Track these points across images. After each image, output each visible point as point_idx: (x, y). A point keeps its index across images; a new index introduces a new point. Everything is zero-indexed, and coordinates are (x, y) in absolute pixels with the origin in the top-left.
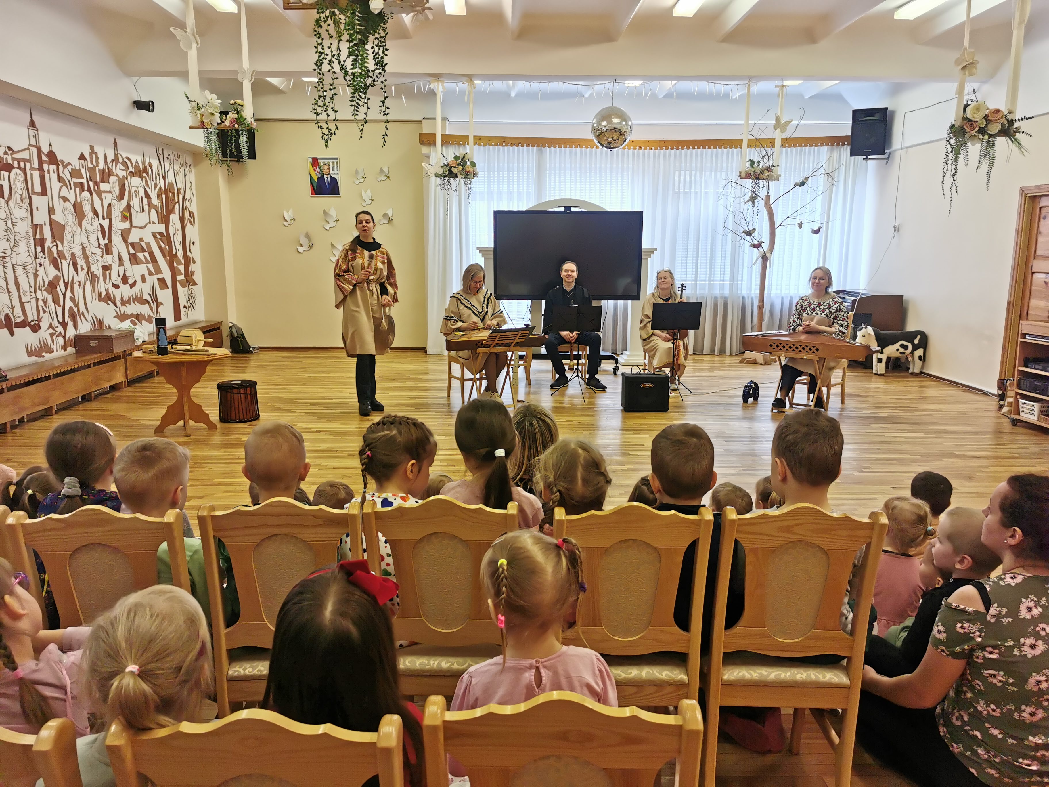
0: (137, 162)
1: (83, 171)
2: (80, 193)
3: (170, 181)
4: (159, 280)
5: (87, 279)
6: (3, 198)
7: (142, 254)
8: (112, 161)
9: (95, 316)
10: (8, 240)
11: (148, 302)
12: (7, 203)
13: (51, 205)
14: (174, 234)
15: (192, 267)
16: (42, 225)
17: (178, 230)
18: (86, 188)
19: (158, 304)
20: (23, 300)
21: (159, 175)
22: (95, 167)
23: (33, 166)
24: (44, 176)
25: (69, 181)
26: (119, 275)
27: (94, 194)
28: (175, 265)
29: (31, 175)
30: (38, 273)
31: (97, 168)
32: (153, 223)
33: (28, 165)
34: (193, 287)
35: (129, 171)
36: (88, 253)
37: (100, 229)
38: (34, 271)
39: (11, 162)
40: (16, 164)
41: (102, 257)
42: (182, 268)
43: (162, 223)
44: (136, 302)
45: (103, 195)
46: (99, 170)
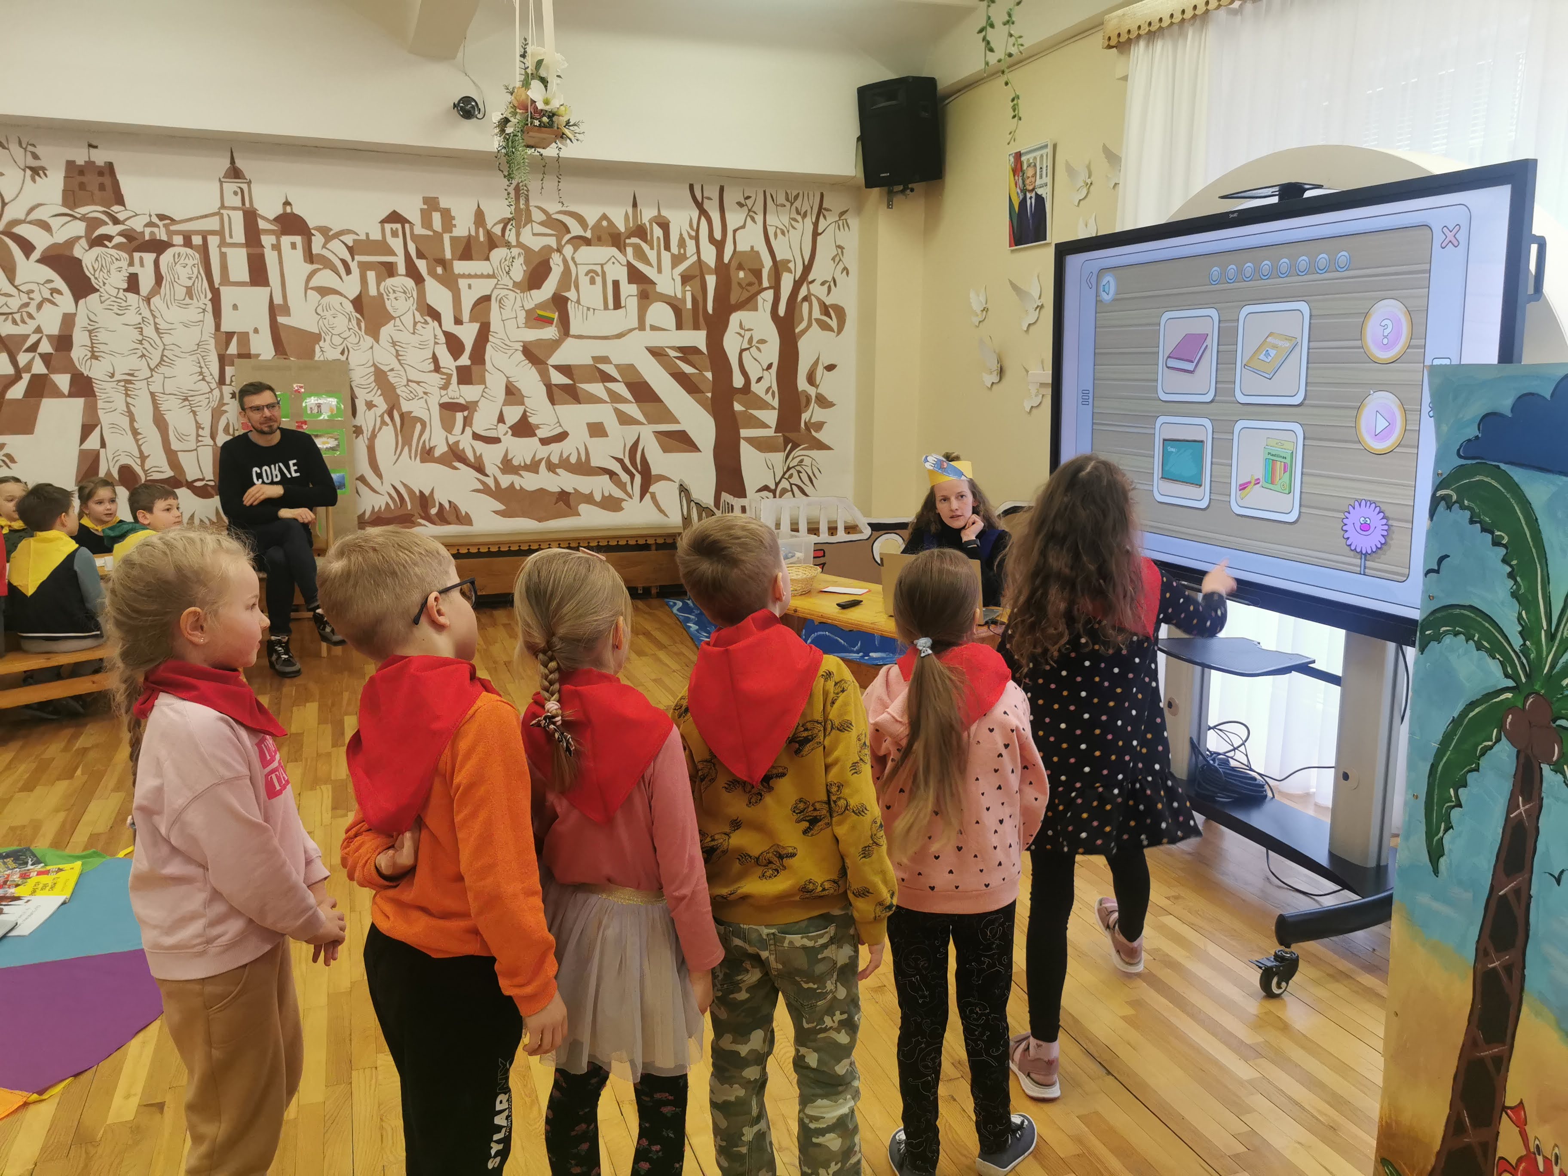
0: (604, 217)
1: (396, 244)
2: (379, 281)
3: (743, 247)
4: (658, 434)
5: (383, 423)
6: (137, 292)
7: (600, 386)
8: (506, 222)
9: (405, 485)
10: (143, 356)
11: (611, 474)
12: (148, 300)
13: (278, 300)
14: (742, 351)
15: (812, 414)
16: (248, 333)
17: (762, 341)
18: (402, 268)
19: (648, 479)
20: (175, 445)
21: (697, 239)
22: (438, 237)
23: (228, 240)
24: (262, 257)
25: (344, 262)
26: (501, 419)
27: (430, 284)
28: (737, 407)
29: (223, 256)
30: (224, 408)
31: (446, 238)
32: (653, 328)
33: (213, 242)
34: (814, 453)
35: (567, 237)
36: (392, 380)
37: (442, 339)
38: (214, 404)
39: (164, 237)
40: (178, 240)
41: (445, 387)
42: (770, 417)
43: (696, 327)
44: (558, 470)
45: (463, 283)
46: (452, 238)
